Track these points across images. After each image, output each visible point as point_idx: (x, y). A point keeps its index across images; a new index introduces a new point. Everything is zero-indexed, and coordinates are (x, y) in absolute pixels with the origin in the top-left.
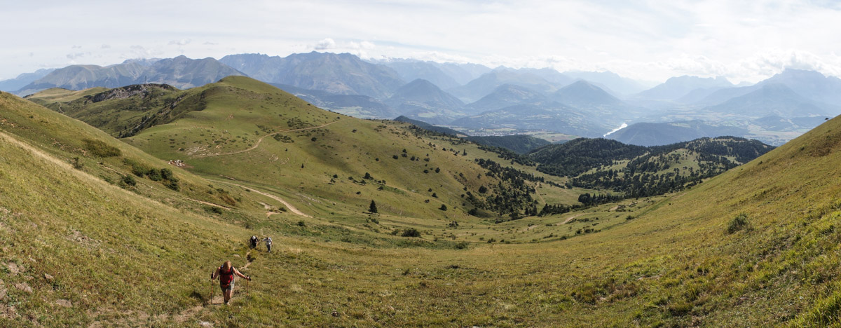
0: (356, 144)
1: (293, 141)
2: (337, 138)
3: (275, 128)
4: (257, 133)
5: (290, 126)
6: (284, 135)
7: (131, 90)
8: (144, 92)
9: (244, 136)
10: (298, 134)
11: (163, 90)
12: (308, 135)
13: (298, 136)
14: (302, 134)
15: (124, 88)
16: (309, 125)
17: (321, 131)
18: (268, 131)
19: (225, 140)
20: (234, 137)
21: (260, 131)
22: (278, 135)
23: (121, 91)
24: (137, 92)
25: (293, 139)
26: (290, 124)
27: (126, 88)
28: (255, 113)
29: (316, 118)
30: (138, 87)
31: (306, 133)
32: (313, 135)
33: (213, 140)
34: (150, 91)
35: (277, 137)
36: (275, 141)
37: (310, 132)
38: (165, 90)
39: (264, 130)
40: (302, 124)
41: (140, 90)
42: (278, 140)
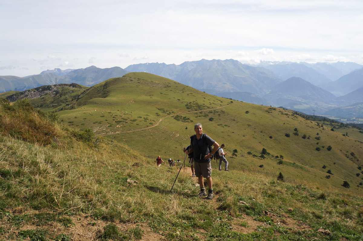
0: (250, 123)
1: (192, 121)
2: (233, 118)
3: (175, 110)
4: (158, 115)
5: (188, 108)
6: (183, 116)
7: (42, 91)
8: (54, 91)
9: (145, 117)
10: (196, 115)
11: (72, 88)
12: (206, 116)
13: (196, 117)
14: (200, 115)
15: (36, 89)
16: (206, 108)
17: (217, 112)
18: (168, 112)
19: (126, 120)
20: (135, 117)
21: (160, 113)
22: (177, 116)
23: (32, 92)
24: (48, 92)
25: (192, 119)
26: (188, 107)
27: (37, 89)
28: (155, 98)
29: (212, 102)
30: (48, 88)
31: (203, 114)
32: (210, 115)
33: (114, 120)
34: (60, 90)
35: (177, 118)
36: (175, 121)
37: (207, 113)
38: (74, 88)
39: (164, 112)
40: (199, 107)
41: (50, 90)
42: (178, 120)
